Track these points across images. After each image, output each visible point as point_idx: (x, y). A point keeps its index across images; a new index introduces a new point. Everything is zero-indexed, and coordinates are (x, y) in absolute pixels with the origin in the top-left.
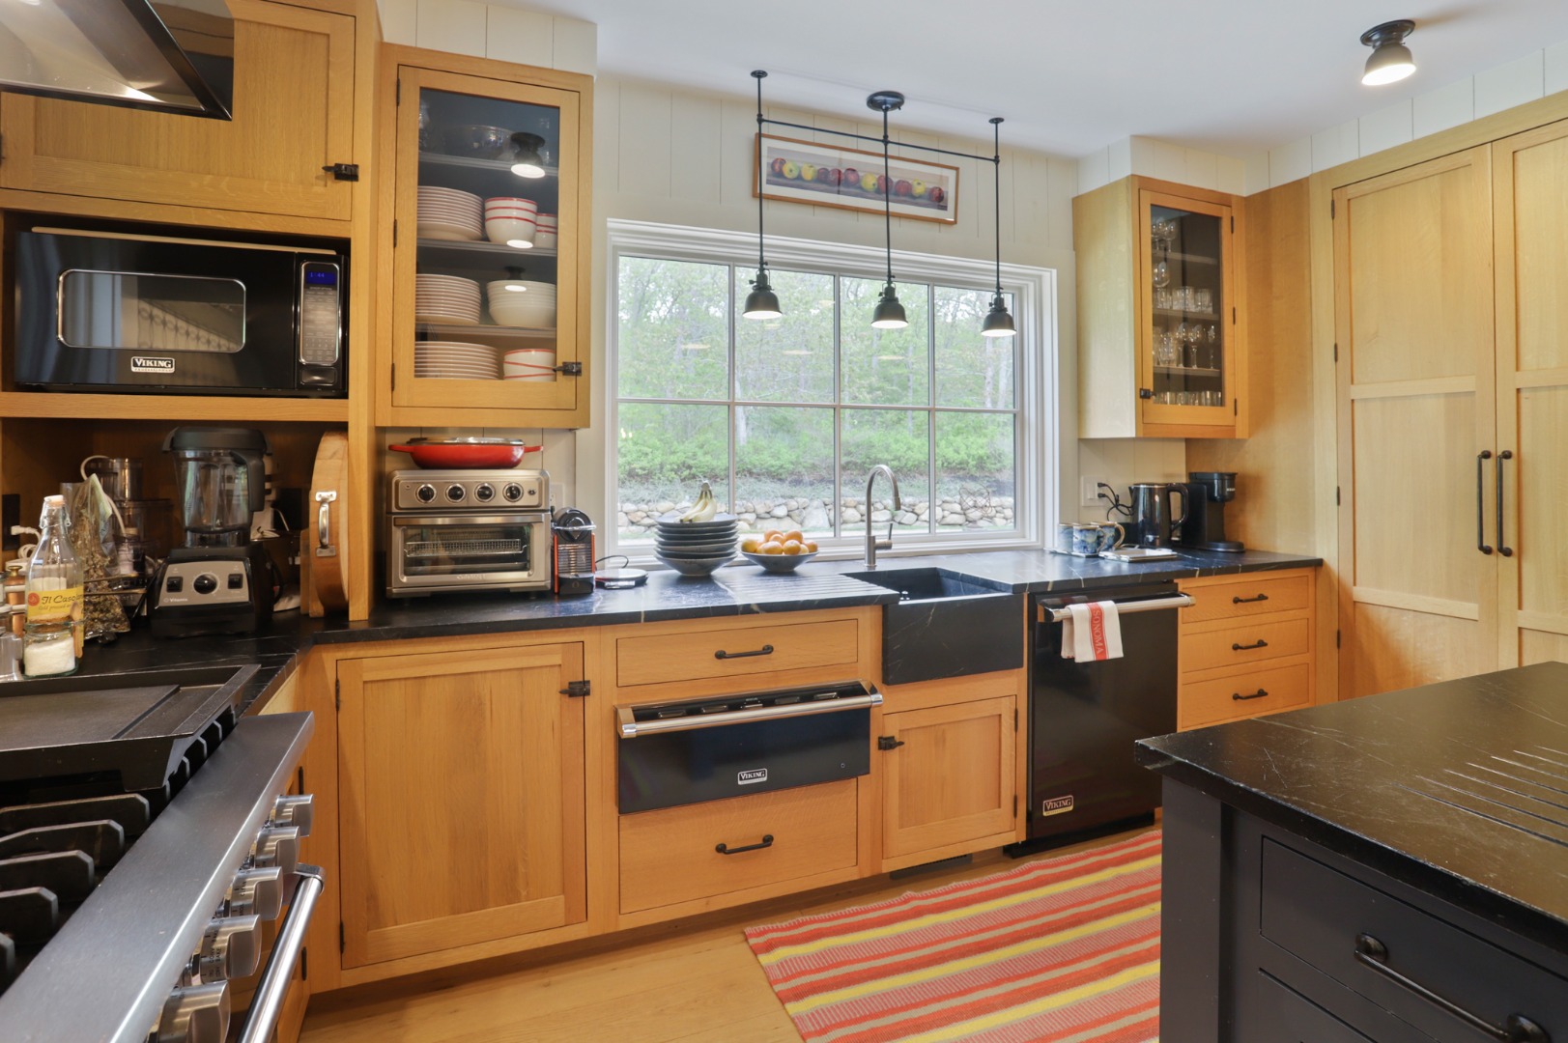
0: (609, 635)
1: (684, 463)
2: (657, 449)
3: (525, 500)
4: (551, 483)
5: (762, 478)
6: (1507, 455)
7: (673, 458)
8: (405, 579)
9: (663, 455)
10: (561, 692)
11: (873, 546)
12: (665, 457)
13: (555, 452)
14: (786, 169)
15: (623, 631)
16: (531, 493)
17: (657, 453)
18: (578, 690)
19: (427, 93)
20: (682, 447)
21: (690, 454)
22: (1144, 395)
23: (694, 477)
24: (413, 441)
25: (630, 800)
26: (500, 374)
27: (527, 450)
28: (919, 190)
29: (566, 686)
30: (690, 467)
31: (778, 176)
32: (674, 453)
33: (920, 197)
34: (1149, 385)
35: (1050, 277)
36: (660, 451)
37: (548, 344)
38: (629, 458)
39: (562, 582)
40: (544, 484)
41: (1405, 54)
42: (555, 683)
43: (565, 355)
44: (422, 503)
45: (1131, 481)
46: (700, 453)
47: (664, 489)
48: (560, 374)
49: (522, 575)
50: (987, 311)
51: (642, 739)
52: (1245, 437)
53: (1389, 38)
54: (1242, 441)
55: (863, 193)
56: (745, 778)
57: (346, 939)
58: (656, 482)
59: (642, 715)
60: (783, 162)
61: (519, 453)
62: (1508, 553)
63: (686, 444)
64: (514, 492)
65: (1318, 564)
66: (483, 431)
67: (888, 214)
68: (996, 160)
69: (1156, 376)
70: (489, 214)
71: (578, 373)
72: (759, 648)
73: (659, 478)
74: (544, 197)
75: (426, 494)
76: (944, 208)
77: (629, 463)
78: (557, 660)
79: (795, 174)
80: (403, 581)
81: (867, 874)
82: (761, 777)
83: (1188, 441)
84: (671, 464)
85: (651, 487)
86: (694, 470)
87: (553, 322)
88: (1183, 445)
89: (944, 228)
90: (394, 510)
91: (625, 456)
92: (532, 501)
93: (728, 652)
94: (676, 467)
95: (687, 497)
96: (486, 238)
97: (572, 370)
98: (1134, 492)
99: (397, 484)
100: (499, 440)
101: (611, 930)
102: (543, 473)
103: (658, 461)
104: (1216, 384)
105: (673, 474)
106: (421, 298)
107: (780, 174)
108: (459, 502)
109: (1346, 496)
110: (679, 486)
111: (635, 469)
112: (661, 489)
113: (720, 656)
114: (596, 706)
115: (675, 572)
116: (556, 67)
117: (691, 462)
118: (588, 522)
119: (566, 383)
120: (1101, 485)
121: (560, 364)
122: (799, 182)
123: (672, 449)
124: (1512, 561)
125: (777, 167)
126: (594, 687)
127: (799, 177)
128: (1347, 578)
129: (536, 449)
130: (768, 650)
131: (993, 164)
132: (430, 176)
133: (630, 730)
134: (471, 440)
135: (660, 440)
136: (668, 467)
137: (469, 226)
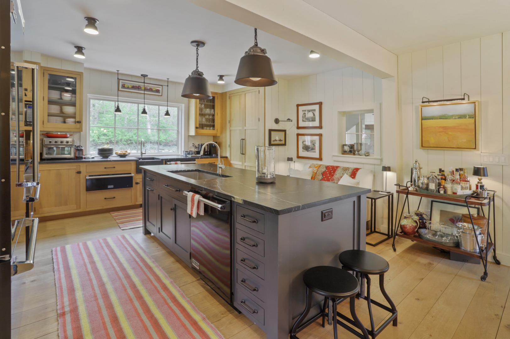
0: (85, 164)
1: (129, 139)
2: (120, 135)
3: (70, 143)
4: (75, 141)
5: (155, 144)
6: (244, 139)
7: (125, 138)
8: (46, 156)
9: (122, 136)
10: (76, 173)
11: (142, 153)
12: (122, 137)
13: (76, 136)
14: (125, 86)
15: (87, 164)
16: (71, 142)
17: (120, 136)
18: (79, 173)
19: (50, 75)
20: (128, 134)
21: (131, 136)
22: (197, 128)
23: (132, 143)
24: (47, 133)
25: (88, 189)
26: (65, 122)
27: (70, 135)
28: (154, 90)
29: (77, 172)
30: (131, 140)
31: (123, 86)
32: (126, 136)
33: (154, 91)
34: (198, 126)
35: (183, 105)
36: (121, 135)
37: (74, 117)
38: (110, 137)
39: (77, 157)
40: (73, 141)
41: (223, 80)
42: (75, 171)
43: (78, 119)
44: (49, 144)
45: (198, 143)
46: (134, 136)
47: (121, 147)
48: (76, 123)
49: (69, 156)
50: (165, 113)
51: (90, 179)
52: (219, 135)
53: (221, 77)
54: (219, 136)
55: (142, 90)
56: (109, 187)
57: (36, 210)
58: (119, 144)
59: (90, 176)
60: (125, 85)
61: (68, 136)
62: (244, 154)
63: (130, 133)
64: (67, 142)
65: (227, 157)
66: (61, 132)
67: (144, 94)
68: (168, 86)
69: (199, 124)
70: (62, 95)
71: (80, 123)
72: (113, 167)
73: (120, 143)
74: (74, 92)
75: (50, 142)
76: (160, 93)
77: (110, 139)
78: (75, 168)
79: (127, 87)
80: (45, 156)
81: (133, 204)
82: (112, 186)
83: (213, 136)
84: (124, 139)
85: (117, 146)
86: (132, 141)
87: (75, 114)
88: (212, 137)
89: (160, 96)
90: (44, 144)
91: (108, 136)
92: (71, 144)
93: (107, 167)
94: (126, 140)
95: (129, 149)
96: (61, 99)
97: (79, 122)
98: (199, 145)
99: (44, 140)
100: (65, 133)
101: (85, 210)
102: (73, 139)
103: (120, 138)
104: (214, 126)
105: (125, 142)
106: (48, 109)
107: (124, 87)
108: (56, 144)
109: (230, 146)
110: (127, 146)
111: (112, 140)
112: (120, 147)
113: (105, 168)
114: (82, 175)
115: (102, 157)
116: (76, 71)
117: (131, 139)
118: (82, 147)
119: (78, 125)
120: (193, 144)
121: (76, 121)
122: (128, 88)
123: (125, 135)
124: (244, 155)
125: (123, 85)
126: (82, 172)
127: (128, 87)
128: (230, 160)
129: (72, 135)
130: (114, 167)
131: (167, 87)
132: (50, 88)
133: (88, 178)
134: (59, 133)
135: (121, 132)
136: (123, 140)
137: (58, 97)
